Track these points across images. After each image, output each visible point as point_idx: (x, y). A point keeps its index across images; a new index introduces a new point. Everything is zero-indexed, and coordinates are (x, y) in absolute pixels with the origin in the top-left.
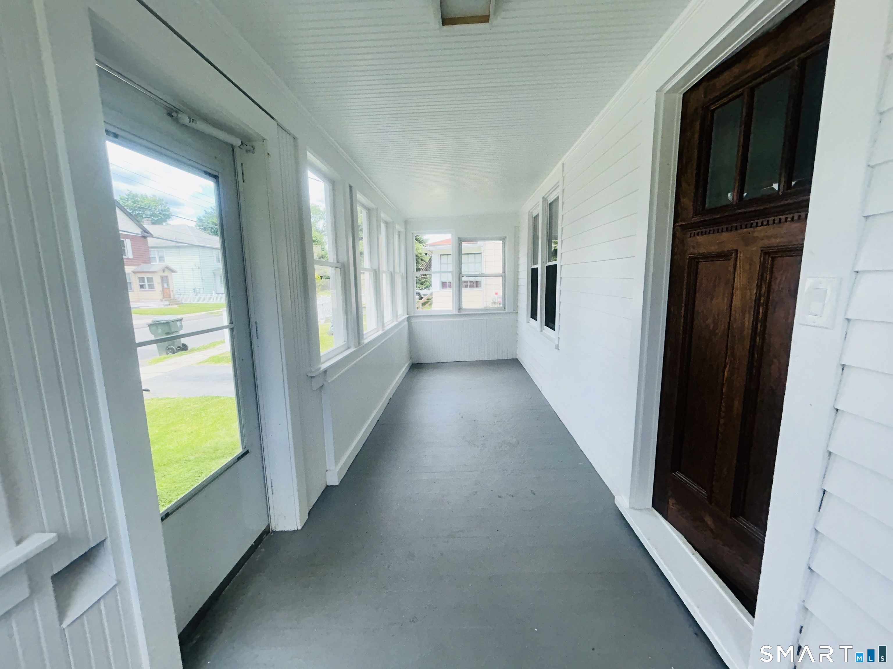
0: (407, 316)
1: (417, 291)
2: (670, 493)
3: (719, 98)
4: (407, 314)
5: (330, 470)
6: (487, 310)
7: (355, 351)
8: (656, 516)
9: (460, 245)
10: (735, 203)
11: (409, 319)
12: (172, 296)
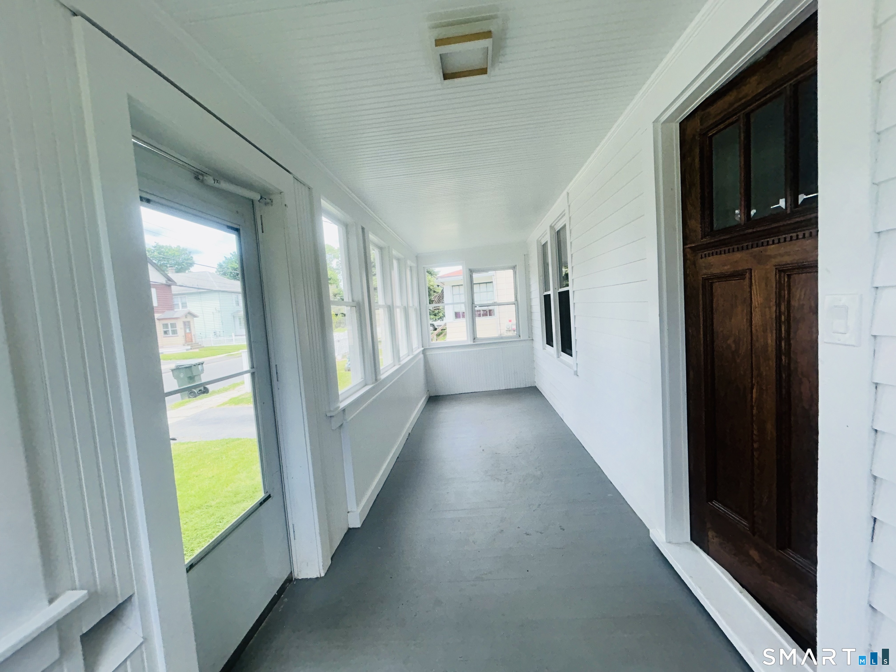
0: (422, 349)
1: (431, 322)
2: (708, 525)
3: (716, 124)
4: (423, 347)
5: (351, 511)
6: (502, 338)
7: (373, 388)
8: (697, 551)
9: (471, 277)
10: (743, 223)
11: (424, 352)
12: (194, 341)
